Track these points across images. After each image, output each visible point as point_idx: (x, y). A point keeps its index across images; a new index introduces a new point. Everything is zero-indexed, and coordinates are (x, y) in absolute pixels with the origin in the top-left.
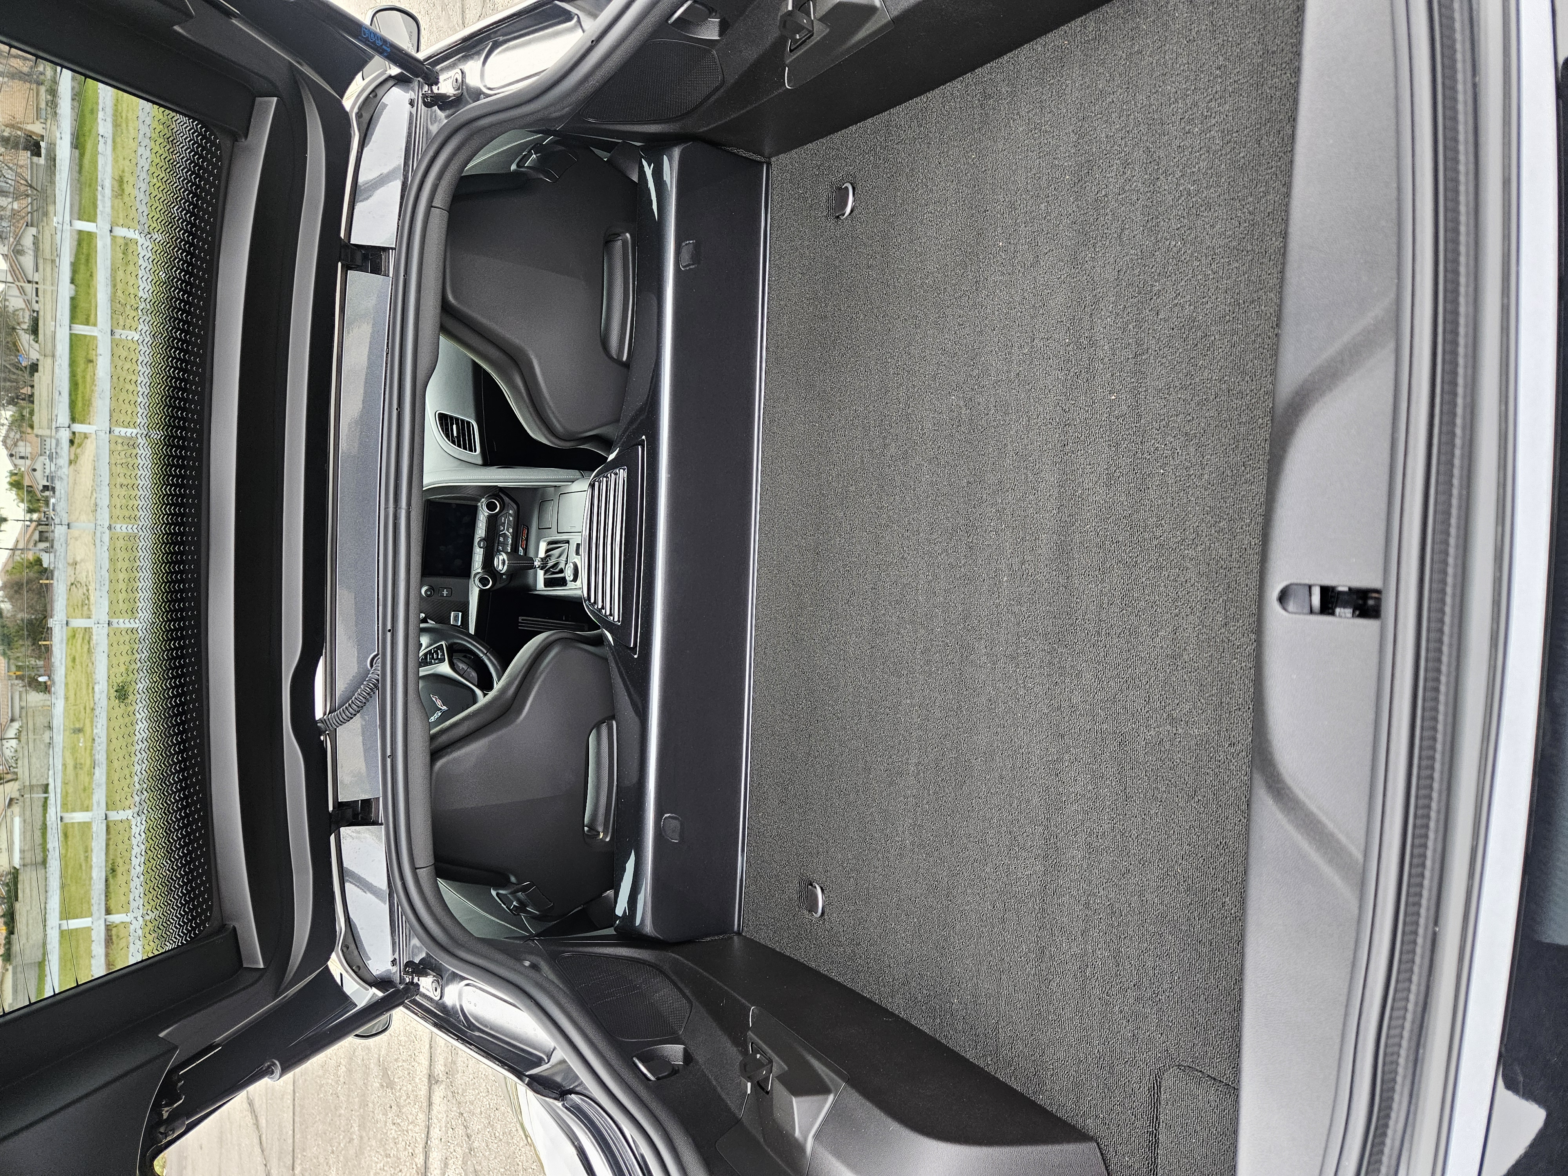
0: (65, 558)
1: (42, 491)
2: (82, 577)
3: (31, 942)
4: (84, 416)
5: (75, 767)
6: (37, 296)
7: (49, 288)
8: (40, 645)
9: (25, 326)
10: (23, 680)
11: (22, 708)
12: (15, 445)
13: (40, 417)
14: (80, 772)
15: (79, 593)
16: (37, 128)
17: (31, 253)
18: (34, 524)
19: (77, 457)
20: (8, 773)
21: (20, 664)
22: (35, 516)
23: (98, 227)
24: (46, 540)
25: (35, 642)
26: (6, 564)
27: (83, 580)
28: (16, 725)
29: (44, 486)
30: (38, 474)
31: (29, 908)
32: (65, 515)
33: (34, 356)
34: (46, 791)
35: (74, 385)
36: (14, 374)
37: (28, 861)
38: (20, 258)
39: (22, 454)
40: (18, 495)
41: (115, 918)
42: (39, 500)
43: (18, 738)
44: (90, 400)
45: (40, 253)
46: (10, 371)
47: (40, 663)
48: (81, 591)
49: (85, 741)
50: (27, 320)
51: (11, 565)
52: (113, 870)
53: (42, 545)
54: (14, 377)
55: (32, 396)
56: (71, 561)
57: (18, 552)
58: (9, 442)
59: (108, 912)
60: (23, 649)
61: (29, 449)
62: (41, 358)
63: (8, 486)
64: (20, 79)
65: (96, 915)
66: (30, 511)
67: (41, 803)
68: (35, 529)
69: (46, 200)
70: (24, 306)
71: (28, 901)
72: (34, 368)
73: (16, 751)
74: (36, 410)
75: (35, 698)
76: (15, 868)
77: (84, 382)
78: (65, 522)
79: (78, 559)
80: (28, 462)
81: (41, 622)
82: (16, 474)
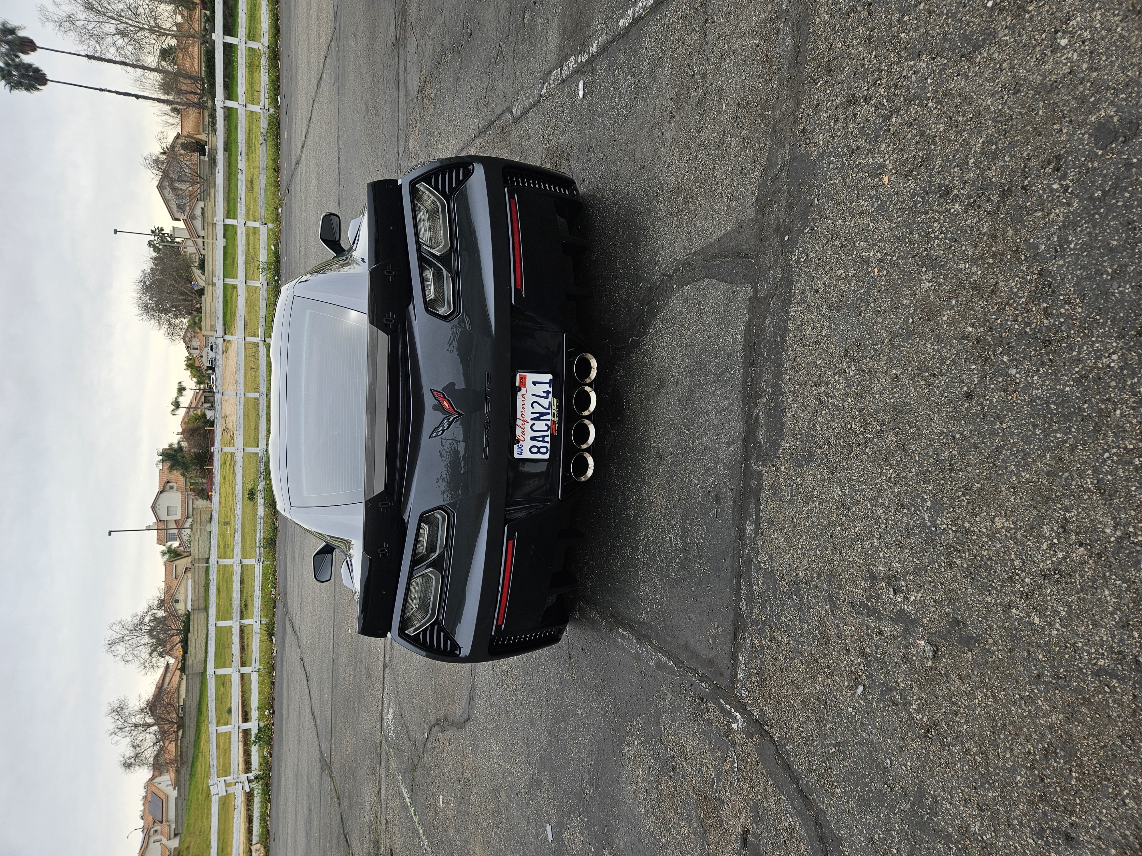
0: (221, 412)
1: (206, 370)
2: (230, 426)
3: (197, 659)
4: (231, 322)
5: (225, 547)
6: (204, 245)
7: (210, 241)
8: (205, 469)
9: (196, 264)
10: (194, 492)
11: (193, 509)
12: (191, 341)
13: (206, 323)
14: (227, 549)
15: (228, 436)
16: (203, 137)
17: (200, 219)
18: (201, 391)
19: (227, 349)
20: (184, 552)
21: (193, 481)
22: (202, 386)
23: (239, 222)
24: (209, 402)
25: (202, 468)
26: (184, 418)
27: (230, 428)
28: (190, 520)
29: (207, 367)
30: (204, 359)
31: (196, 637)
32: (221, 388)
33: (202, 284)
34: (207, 562)
35: (226, 302)
36: (190, 296)
37: (196, 607)
38: (193, 221)
39: (195, 347)
40: (191, 372)
41: (245, 622)
42: (204, 376)
43: (191, 527)
44: (235, 313)
45: (205, 219)
46: (188, 295)
47: (205, 481)
48: (229, 435)
49: (230, 530)
50: (197, 260)
51: (187, 418)
52: (246, 605)
53: (207, 405)
54: (190, 298)
55: (201, 308)
56: (223, 415)
57: (192, 410)
58: (187, 339)
59: (242, 617)
60: (195, 472)
61: (199, 343)
62: (206, 286)
63: (185, 367)
64: (193, 106)
65: (234, 620)
66: (199, 383)
67: (204, 570)
68: (202, 395)
69: (208, 185)
70: (196, 252)
71: (196, 633)
72: (201, 292)
73: (190, 536)
74: (203, 319)
75: (201, 503)
76: (188, 611)
77: (232, 301)
78: (220, 391)
79: (227, 414)
80: (197, 352)
81: (205, 455)
82: (190, 359)
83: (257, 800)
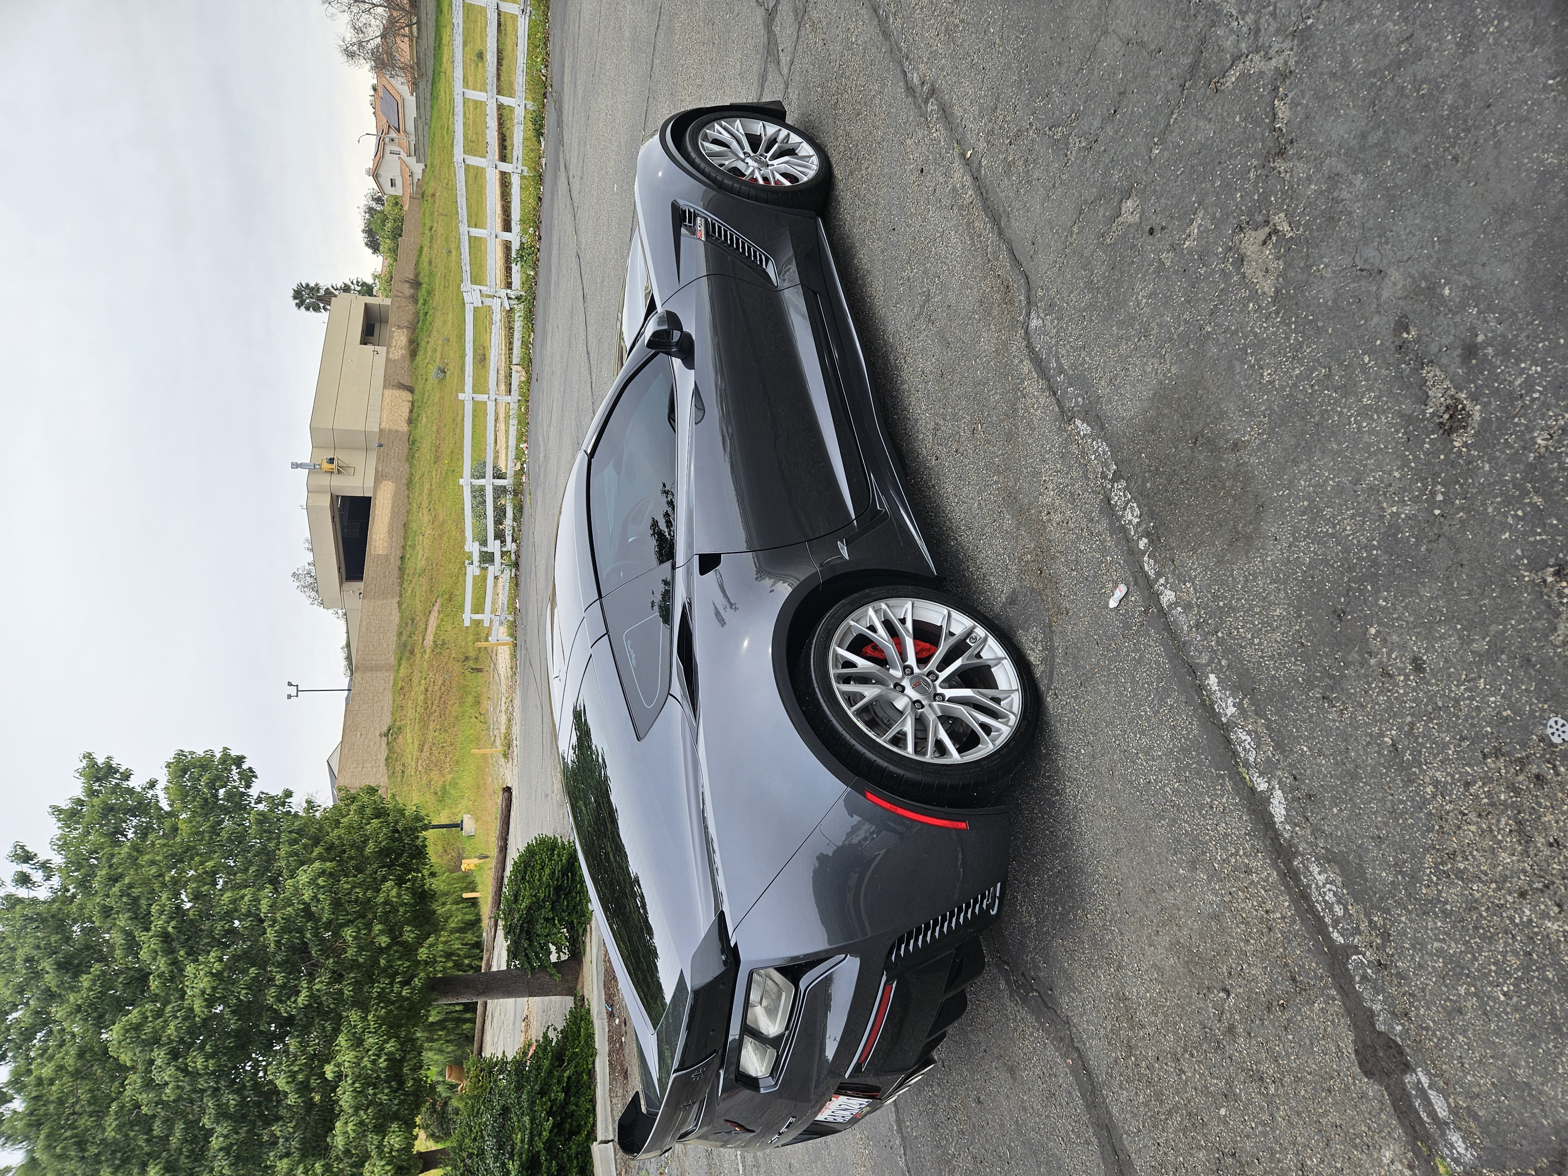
41: (504, 100)
59: (499, 93)
65: (490, 93)
83: (518, 325)
